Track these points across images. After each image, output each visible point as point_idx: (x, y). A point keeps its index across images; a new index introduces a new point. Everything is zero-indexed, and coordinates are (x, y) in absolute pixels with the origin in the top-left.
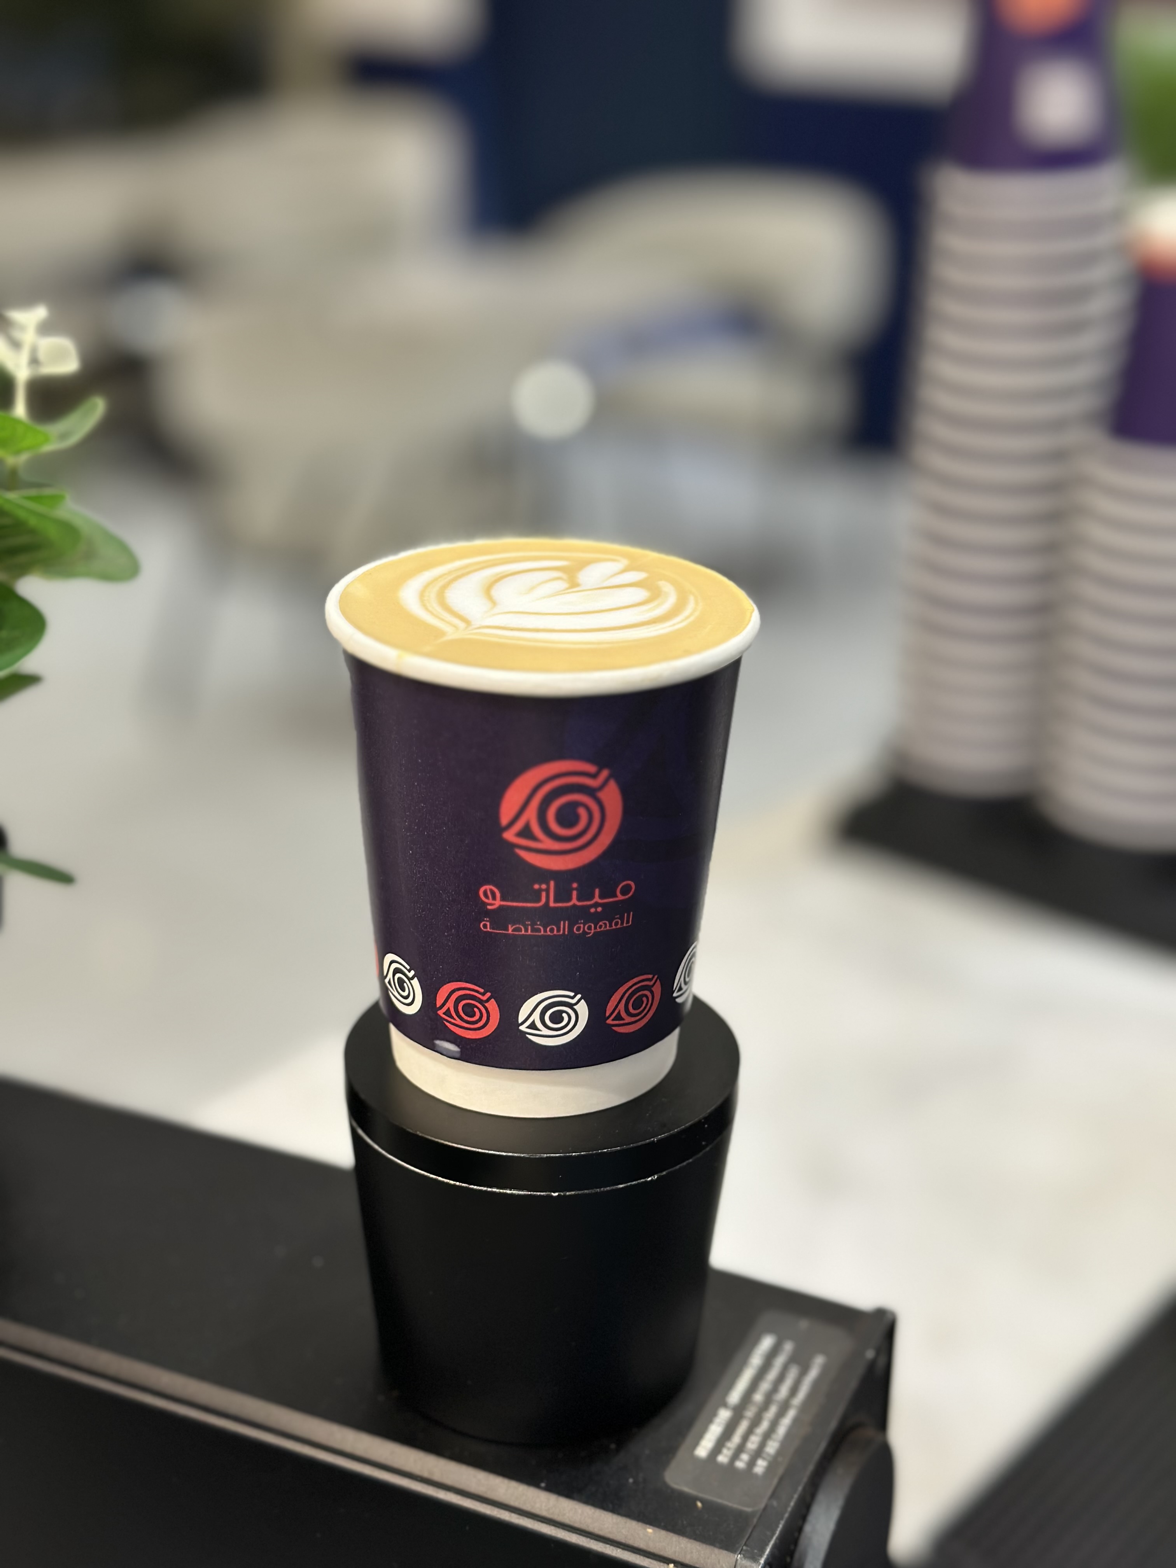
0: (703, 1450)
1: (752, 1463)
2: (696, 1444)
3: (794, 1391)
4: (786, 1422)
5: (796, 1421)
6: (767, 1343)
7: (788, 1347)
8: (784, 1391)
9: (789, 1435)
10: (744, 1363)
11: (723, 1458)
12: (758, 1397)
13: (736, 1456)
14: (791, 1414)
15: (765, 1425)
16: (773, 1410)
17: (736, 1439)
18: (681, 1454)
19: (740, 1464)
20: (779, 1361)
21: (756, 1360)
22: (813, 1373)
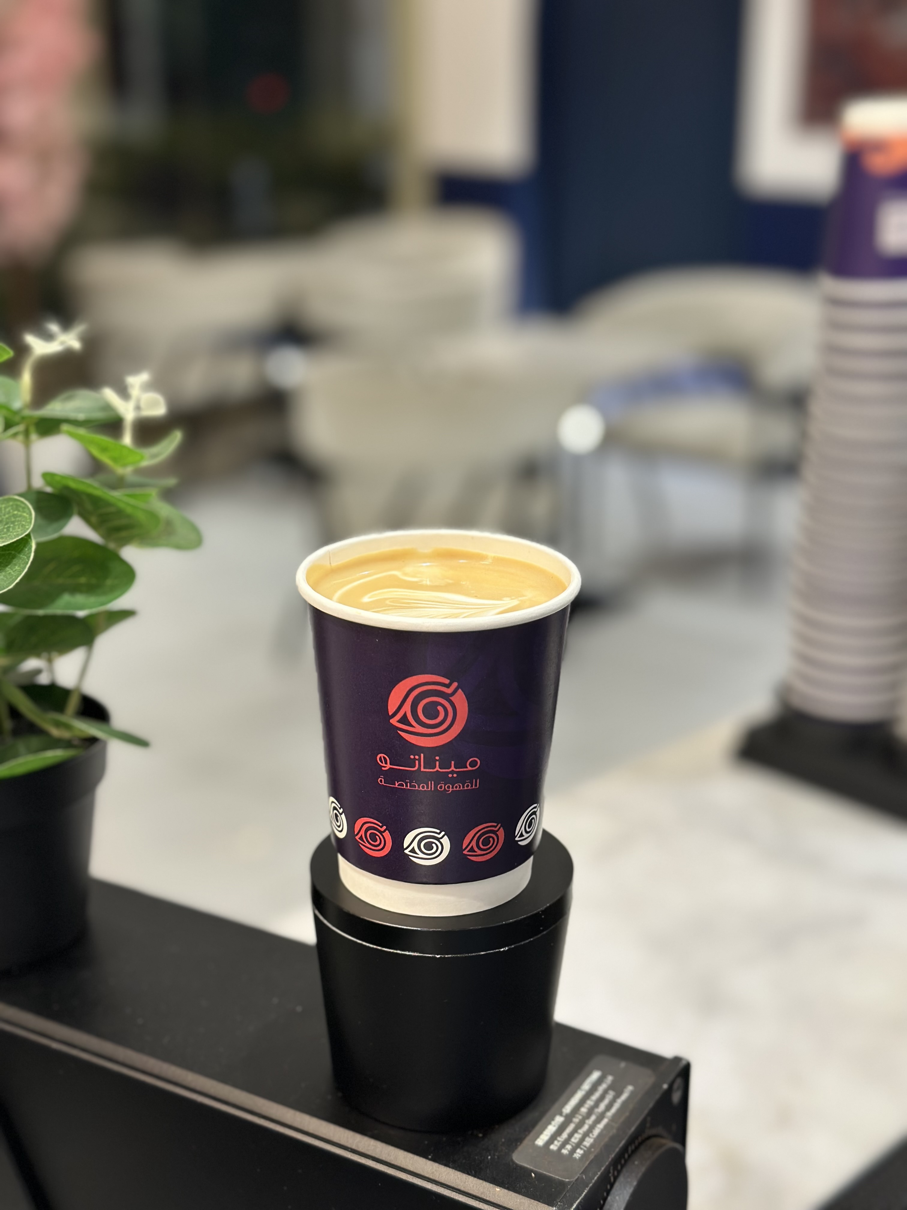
0: (540, 1142)
1: (573, 1151)
2: (538, 1137)
3: (609, 1107)
4: (601, 1126)
5: (606, 1127)
6: (595, 1075)
7: (610, 1079)
8: (602, 1106)
9: (600, 1135)
10: (578, 1087)
11: (553, 1147)
12: (584, 1110)
13: (563, 1146)
14: (605, 1121)
15: (586, 1127)
16: (593, 1118)
17: (565, 1135)
18: (526, 1142)
19: (564, 1152)
20: (603, 1086)
21: (586, 1086)
22: (624, 1097)
